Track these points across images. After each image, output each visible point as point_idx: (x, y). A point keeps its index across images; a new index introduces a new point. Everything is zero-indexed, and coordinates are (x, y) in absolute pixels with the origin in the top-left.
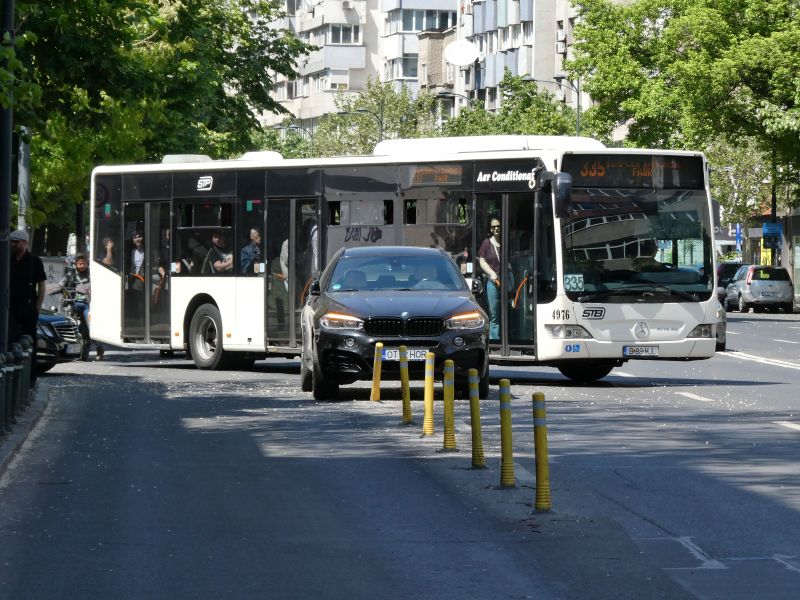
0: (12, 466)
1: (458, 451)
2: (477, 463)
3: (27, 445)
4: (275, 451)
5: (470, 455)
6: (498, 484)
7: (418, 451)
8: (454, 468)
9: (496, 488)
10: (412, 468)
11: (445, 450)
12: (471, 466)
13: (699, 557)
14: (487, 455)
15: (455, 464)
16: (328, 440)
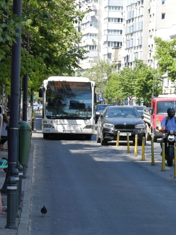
0: (34, 163)
1: (145, 160)
2: (153, 164)
3: (34, 157)
4: (97, 159)
5: (151, 161)
6: (161, 170)
7: (135, 160)
8: (147, 165)
9: (161, 171)
10: (134, 164)
11: (142, 160)
12: (151, 165)
14: (155, 162)
15: (147, 164)
16: (110, 157)
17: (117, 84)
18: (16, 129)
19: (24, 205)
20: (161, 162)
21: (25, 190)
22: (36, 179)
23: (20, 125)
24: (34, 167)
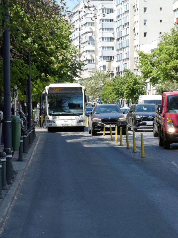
0: (34, 150)
1: (123, 145)
2: (128, 148)
4: (86, 146)
5: (126, 146)
7: (115, 146)
8: (123, 149)
9: (132, 153)
10: (114, 148)
11: (121, 145)
12: (126, 148)
13: (176, 166)
14: (129, 146)
16: (96, 144)
18: (9, 121)
19: (15, 181)
20: (133, 146)
21: (19, 170)
22: (32, 162)
23: (12, 119)
24: (34, 153)
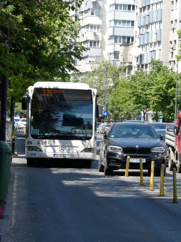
0: (14, 197)
1: (165, 196)
3: (15, 189)
4: (99, 194)
5: (172, 198)
7: (151, 196)
10: (149, 200)
12: (173, 202)
14: (178, 198)
15: (167, 201)
17: (126, 93)
21: (2, 234)
22: (16, 220)
24: (15, 204)
